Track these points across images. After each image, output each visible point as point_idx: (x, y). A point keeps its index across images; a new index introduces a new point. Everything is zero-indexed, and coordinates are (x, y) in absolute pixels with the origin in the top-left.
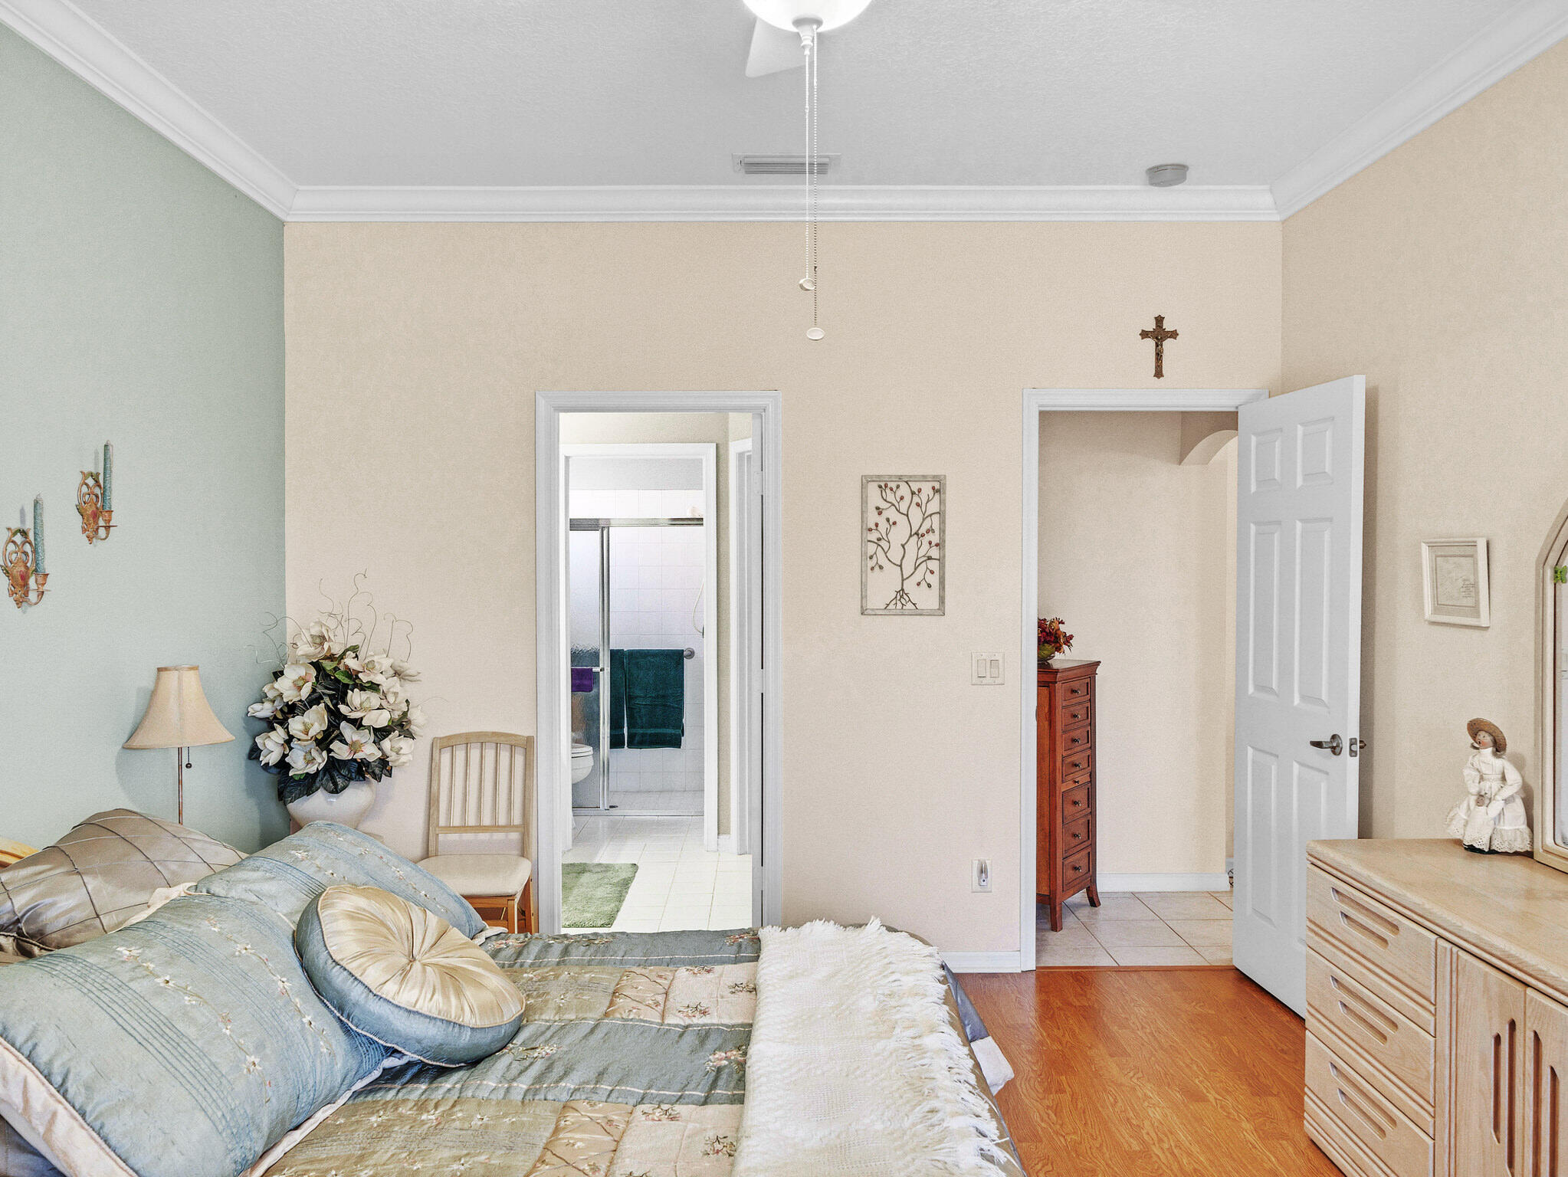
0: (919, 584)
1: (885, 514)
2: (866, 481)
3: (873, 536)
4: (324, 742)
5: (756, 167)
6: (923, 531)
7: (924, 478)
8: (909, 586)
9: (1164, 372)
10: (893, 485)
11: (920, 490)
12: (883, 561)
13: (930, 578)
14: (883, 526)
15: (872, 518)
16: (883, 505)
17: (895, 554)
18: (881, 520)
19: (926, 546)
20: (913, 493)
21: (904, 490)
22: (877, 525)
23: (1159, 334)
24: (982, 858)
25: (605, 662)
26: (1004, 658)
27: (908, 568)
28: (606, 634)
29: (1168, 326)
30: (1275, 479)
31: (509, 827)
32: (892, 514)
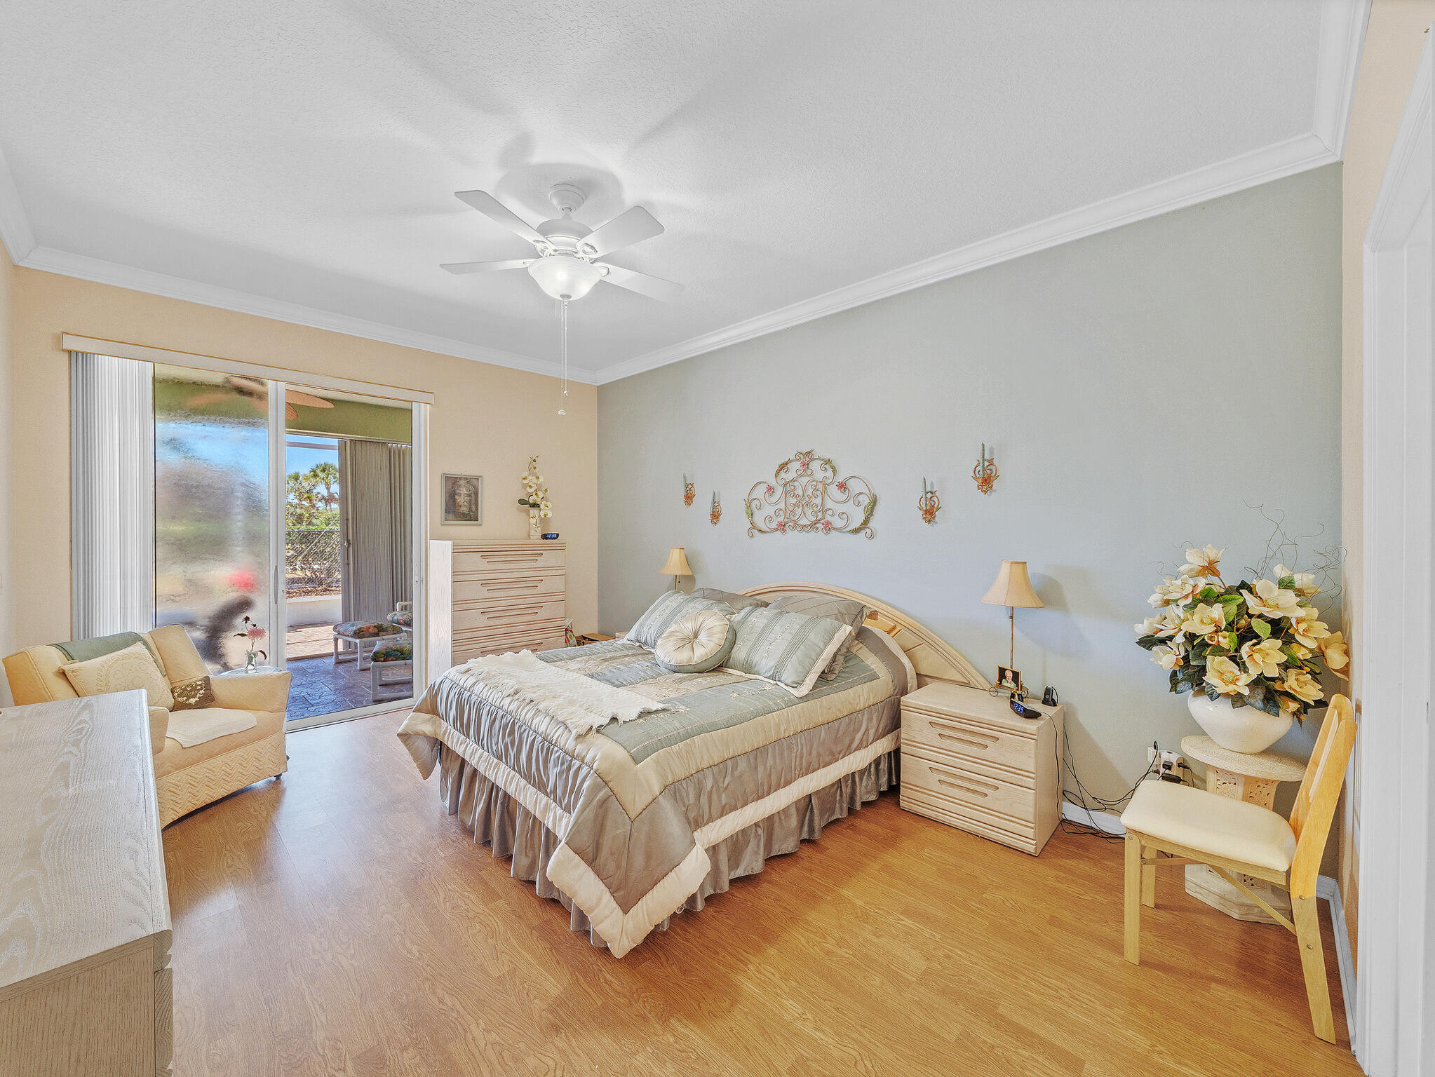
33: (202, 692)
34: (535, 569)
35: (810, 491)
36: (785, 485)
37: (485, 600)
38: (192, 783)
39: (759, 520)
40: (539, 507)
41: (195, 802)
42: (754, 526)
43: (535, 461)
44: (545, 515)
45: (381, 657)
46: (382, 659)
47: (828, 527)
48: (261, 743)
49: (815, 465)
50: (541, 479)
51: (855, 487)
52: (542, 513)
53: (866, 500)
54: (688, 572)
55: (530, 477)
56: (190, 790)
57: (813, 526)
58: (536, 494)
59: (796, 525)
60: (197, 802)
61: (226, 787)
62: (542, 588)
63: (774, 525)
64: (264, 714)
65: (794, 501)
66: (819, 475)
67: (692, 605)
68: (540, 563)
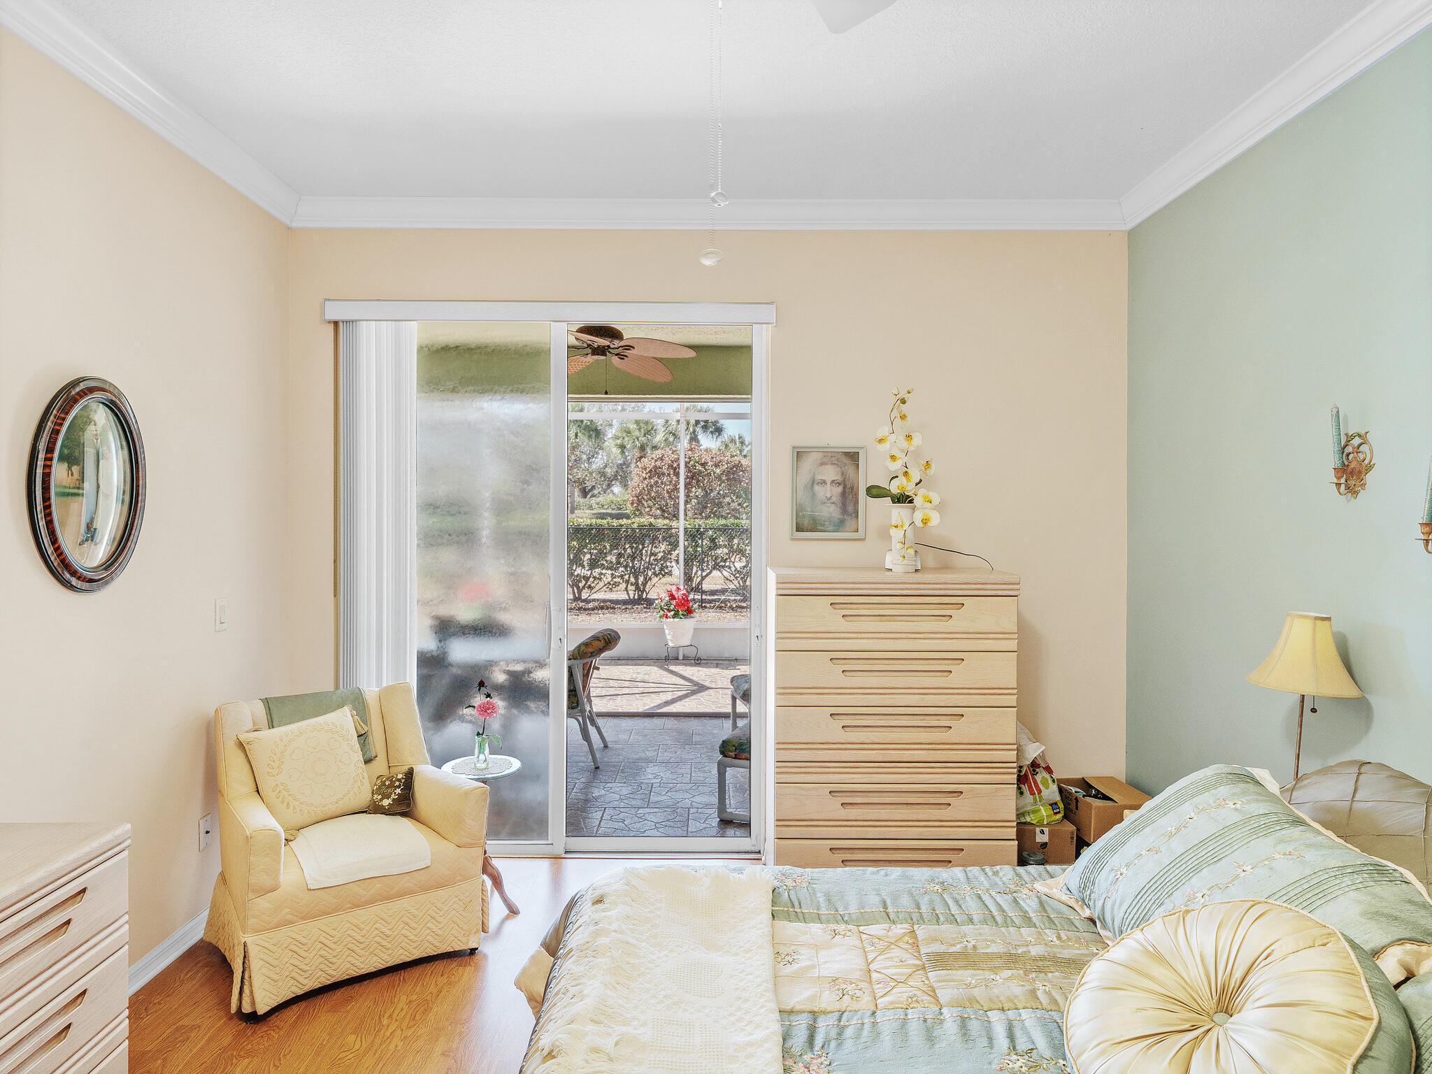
33: (398, 791)
34: (950, 635)
37: (840, 690)
38: (325, 942)
40: (911, 502)
41: (330, 972)
43: (903, 402)
44: (925, 522)
45: (732, 752)
46: (732, 754)
48: (441, 892)
50: (917, 440)
52: (918, 517)
54: (1346, 689)
55: (893, 437)
56: (322, 952)
58: (906, 474)
60: (334, 973)
61: (382, 955)
62: (960, 675)
64: (448, 848)
67: (1263, 846)
68: (956, 624)
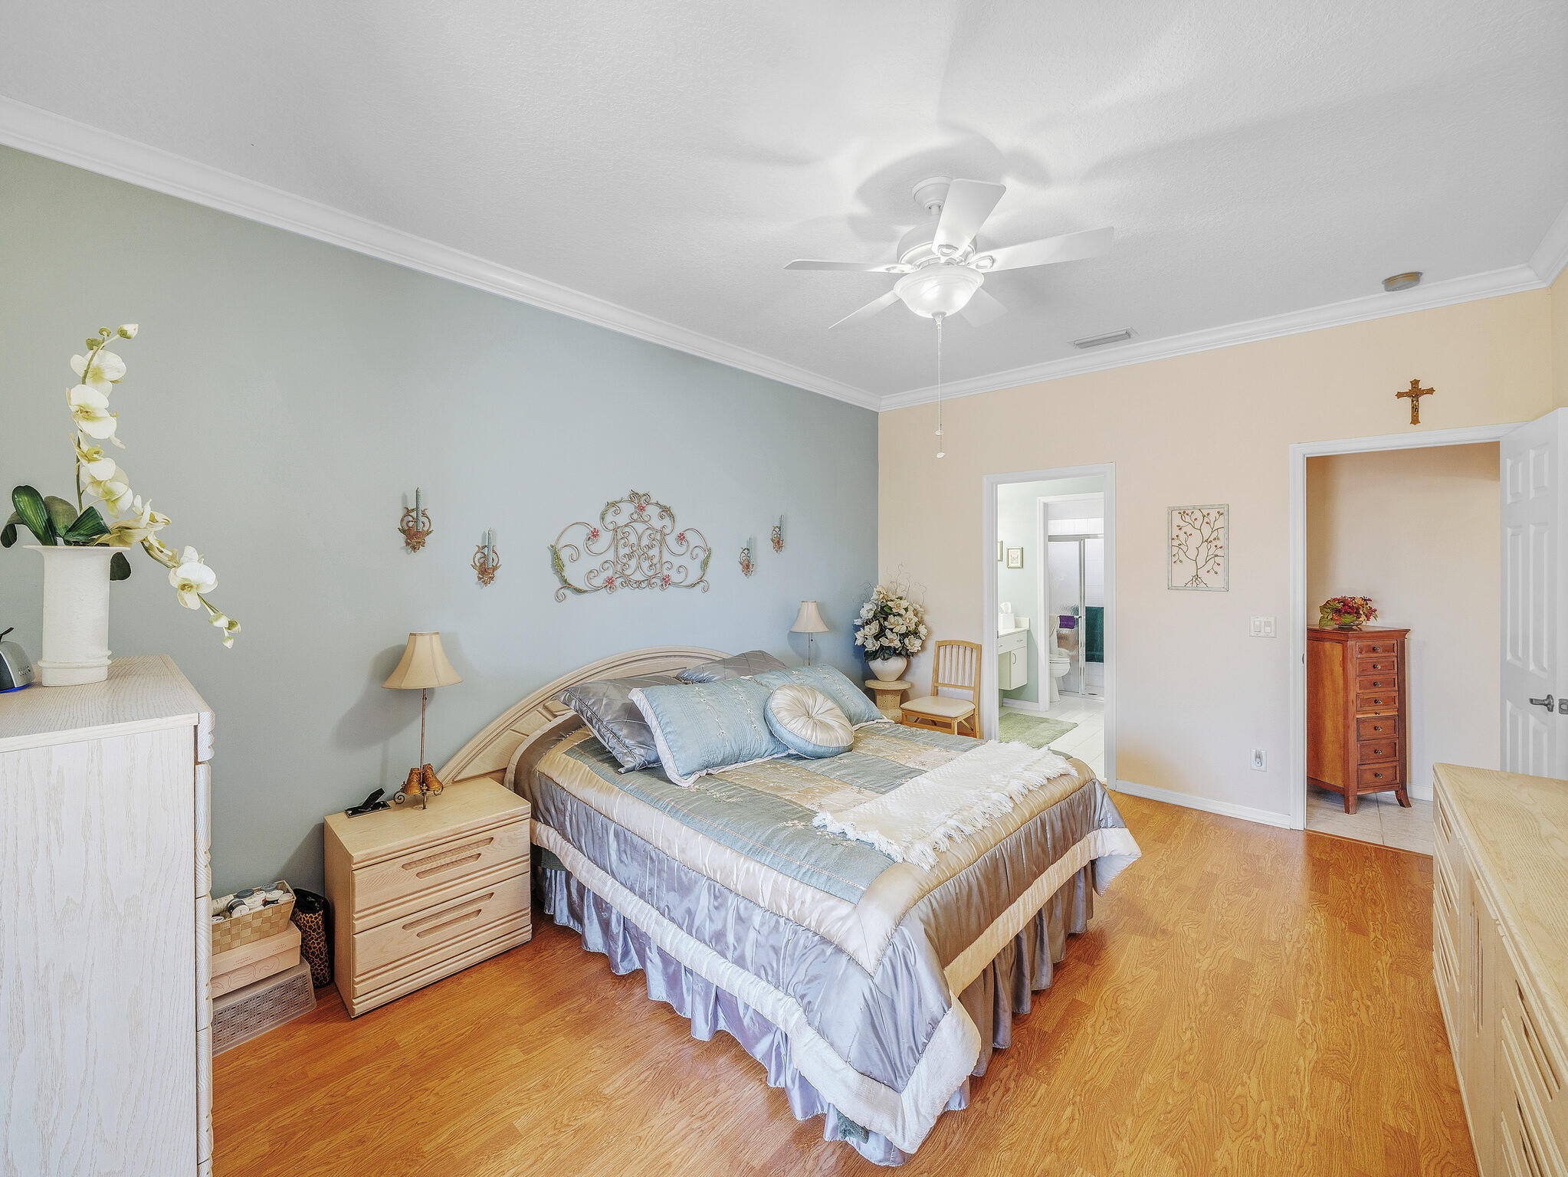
0: (1208, 572)
1: (1184, 530)
2: (1172, 510)
3: (1176, 542)
4: (877, 637)
5: (1084, 345)
6: (1211, 539)
7: (1212, 507)
8: (1202, 573)
9: (1420, 420)
10: (1189, 512)
11: (1208, 514)
12: (1182, 557)
13: (1216, 568)
14: (1183, 537)
15: (1176, 531)
16: (1182, 524)
17: (1192, 553)
18: (1181, 533)
19: (1213, 548)
20: (1204, 516)
21: (1198, 514)
22: (1177, 536)
23: (1415, 392)
24: (1259, 749)
25: (1082, 613)
26: (1275, 621)
27: (1201, 563)
28: (1082, 597)
29: (1422, 386)
30: (1518, 493)
31: (969, 688)
32: (1189, 529)
35: (645, 541)
36: (615, 530)
39: (575, 573)
42: (566, 584)
47: (666, 581)
49: (652, 511)
51: (693, 539)
53: (702, 556)
57: (649, 582)
59: (627, 582)
63: (598, 581)
65: (627, 550)
66: (657, 523)
